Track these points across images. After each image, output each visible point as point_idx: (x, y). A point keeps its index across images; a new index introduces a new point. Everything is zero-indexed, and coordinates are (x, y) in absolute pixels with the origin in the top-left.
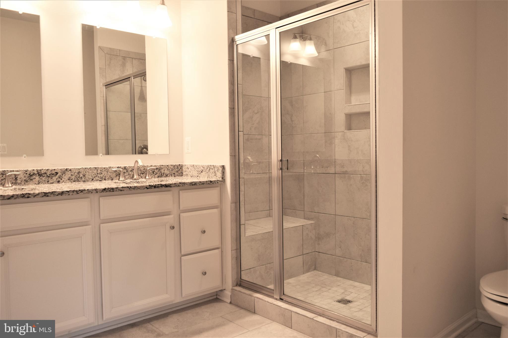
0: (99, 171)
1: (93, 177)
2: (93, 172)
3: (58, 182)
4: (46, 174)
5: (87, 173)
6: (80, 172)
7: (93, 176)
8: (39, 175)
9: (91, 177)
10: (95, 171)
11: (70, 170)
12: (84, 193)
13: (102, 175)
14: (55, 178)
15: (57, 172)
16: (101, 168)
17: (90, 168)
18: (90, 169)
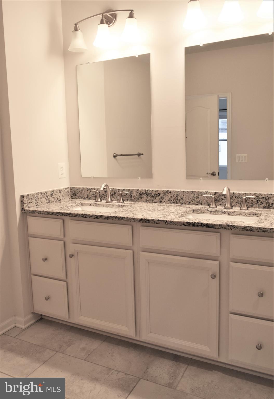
0: (196, 196)
1: (190, 201)
2: (190, 196)
3: (160, 201)
4: (151, 194)
5: (185, 196)
6: (179, 195)
7: (190, 199)
8: (146, 194)
9: (188, 201)
10: (192, 195)
11: (170, 192)
12: (124, 221)
13: (198, 200)
14: (158, 198)
15: (160, 193)
16: (197, 192)
17: (187, 191)
18: (187, 193)
